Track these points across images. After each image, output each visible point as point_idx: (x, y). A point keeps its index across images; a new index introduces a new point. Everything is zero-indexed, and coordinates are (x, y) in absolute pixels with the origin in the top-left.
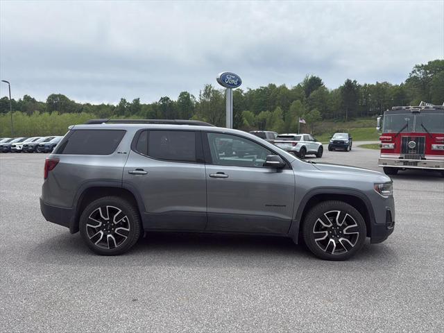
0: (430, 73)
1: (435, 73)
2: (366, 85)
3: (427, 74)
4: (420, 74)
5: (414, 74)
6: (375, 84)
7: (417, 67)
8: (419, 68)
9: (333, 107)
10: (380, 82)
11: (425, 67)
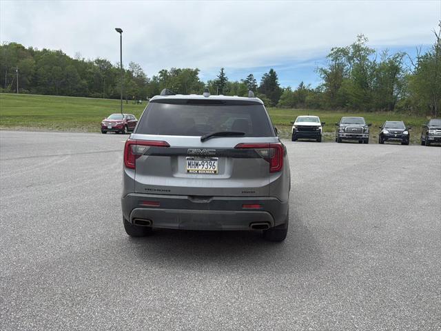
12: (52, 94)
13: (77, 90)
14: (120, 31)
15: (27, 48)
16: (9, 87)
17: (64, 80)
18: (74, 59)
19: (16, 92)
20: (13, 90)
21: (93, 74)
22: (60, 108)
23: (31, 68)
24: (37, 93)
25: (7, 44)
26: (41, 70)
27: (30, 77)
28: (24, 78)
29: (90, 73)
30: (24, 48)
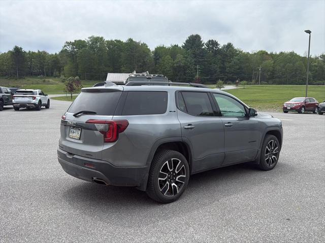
0: (76, 48)
1: (79, 49)
2: (30, 52)
3: (74, 48)
4: (69, 48)
5: (66, 48)
6: (37, 52)
7: (67, 43)
8: (69, 44)
9: (5, 67)
10: (41, 51)
11: (73, 44)
12: (284, 84)
13: (302, 79)
14: (309, 32)
15: (269, 53)
16: (254, 81)
17: (294, 73)
18: (303, 56)
19: (258, 84)
20: (257, 83)
21: (317, 66)
22: (282, 94)
23: (270, 66)
24: (272, 84)
25: (256, 52)
26: (278, 68)
27: (269, 73)
28: (265, 74)
29: (315, 65)
30: (267, 53)
